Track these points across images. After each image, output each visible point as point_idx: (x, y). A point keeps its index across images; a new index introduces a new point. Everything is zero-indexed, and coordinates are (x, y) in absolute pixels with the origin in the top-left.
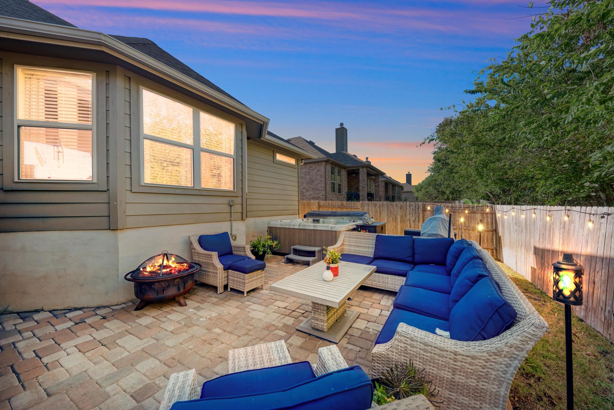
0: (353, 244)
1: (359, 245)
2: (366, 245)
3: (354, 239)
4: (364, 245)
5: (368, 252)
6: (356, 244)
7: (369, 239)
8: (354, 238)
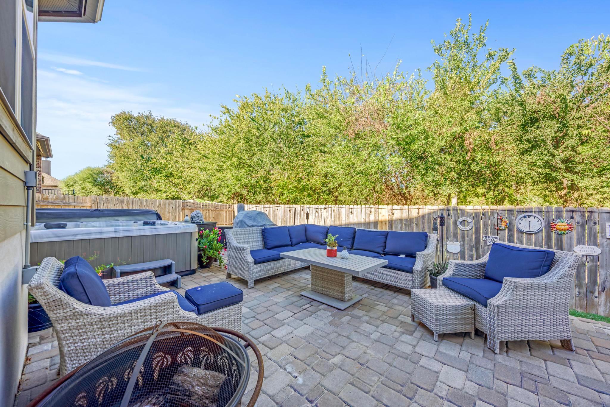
0: (241, 241)
1: (247, 240)
2: (253, 240)
3: (241, 236)
4: (251, 240)
5: (256, 245)
6: (243, 241)
7: (254, 233)
8: (241, 234)
